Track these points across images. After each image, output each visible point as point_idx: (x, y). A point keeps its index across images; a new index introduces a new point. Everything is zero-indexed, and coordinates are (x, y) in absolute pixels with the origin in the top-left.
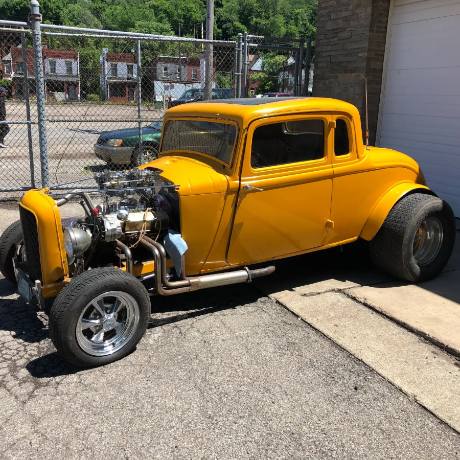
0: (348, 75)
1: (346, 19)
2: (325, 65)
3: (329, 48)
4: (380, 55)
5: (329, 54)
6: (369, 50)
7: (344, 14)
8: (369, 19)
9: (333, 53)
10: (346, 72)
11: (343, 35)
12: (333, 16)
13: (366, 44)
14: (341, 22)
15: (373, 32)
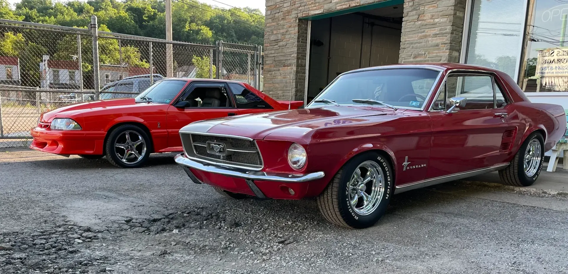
0: (286, 68)
1: (283, 34)
2: (271, 62)
3: (273, 52)
4: (304, 56)
5: (273, 55)
6: (298, 53)
7: (282, 31)
8: (297, 34)
9: (276, 55)
10: (284, 66)
11: (281, 44)
12: (275, 32)
13: (296, 49)
14: (280, 36)
15: (299, 42)
